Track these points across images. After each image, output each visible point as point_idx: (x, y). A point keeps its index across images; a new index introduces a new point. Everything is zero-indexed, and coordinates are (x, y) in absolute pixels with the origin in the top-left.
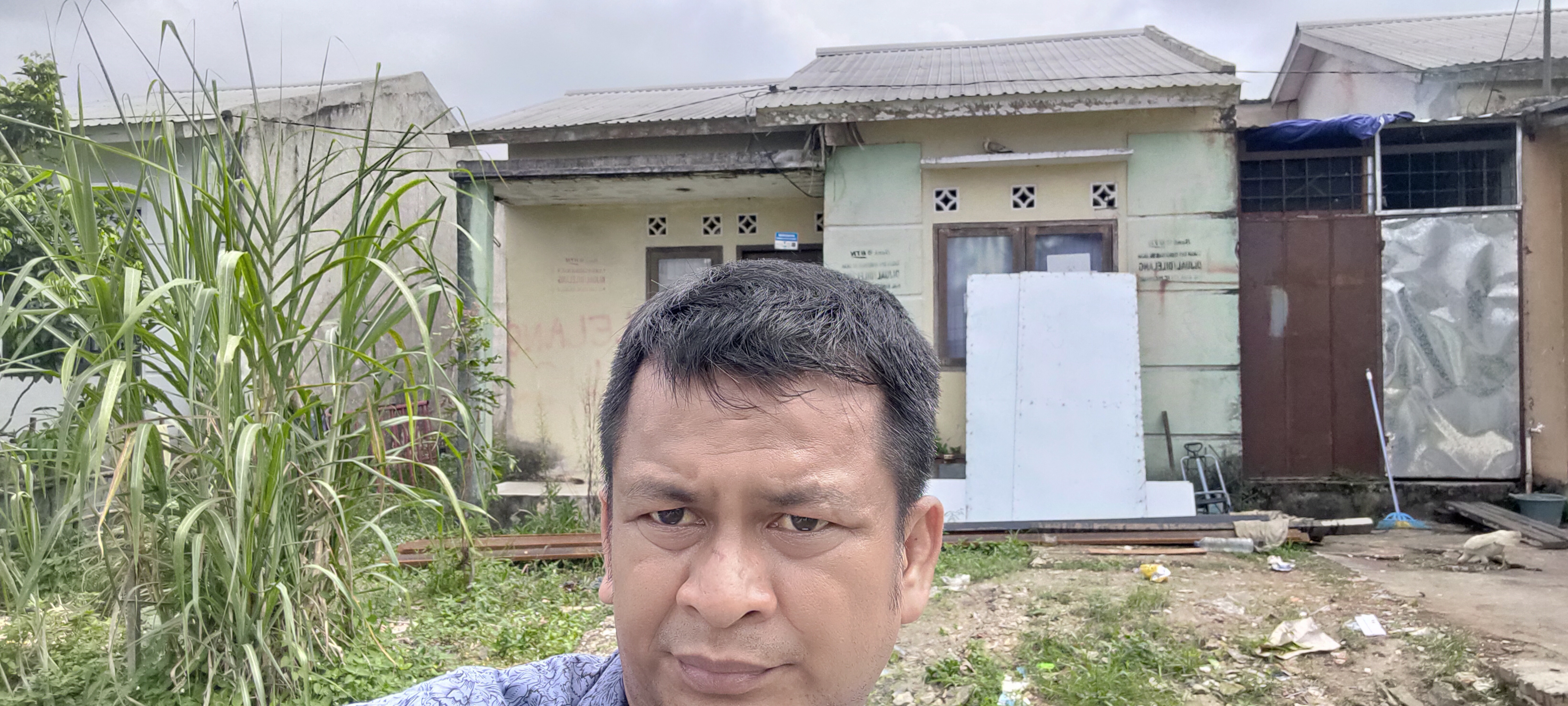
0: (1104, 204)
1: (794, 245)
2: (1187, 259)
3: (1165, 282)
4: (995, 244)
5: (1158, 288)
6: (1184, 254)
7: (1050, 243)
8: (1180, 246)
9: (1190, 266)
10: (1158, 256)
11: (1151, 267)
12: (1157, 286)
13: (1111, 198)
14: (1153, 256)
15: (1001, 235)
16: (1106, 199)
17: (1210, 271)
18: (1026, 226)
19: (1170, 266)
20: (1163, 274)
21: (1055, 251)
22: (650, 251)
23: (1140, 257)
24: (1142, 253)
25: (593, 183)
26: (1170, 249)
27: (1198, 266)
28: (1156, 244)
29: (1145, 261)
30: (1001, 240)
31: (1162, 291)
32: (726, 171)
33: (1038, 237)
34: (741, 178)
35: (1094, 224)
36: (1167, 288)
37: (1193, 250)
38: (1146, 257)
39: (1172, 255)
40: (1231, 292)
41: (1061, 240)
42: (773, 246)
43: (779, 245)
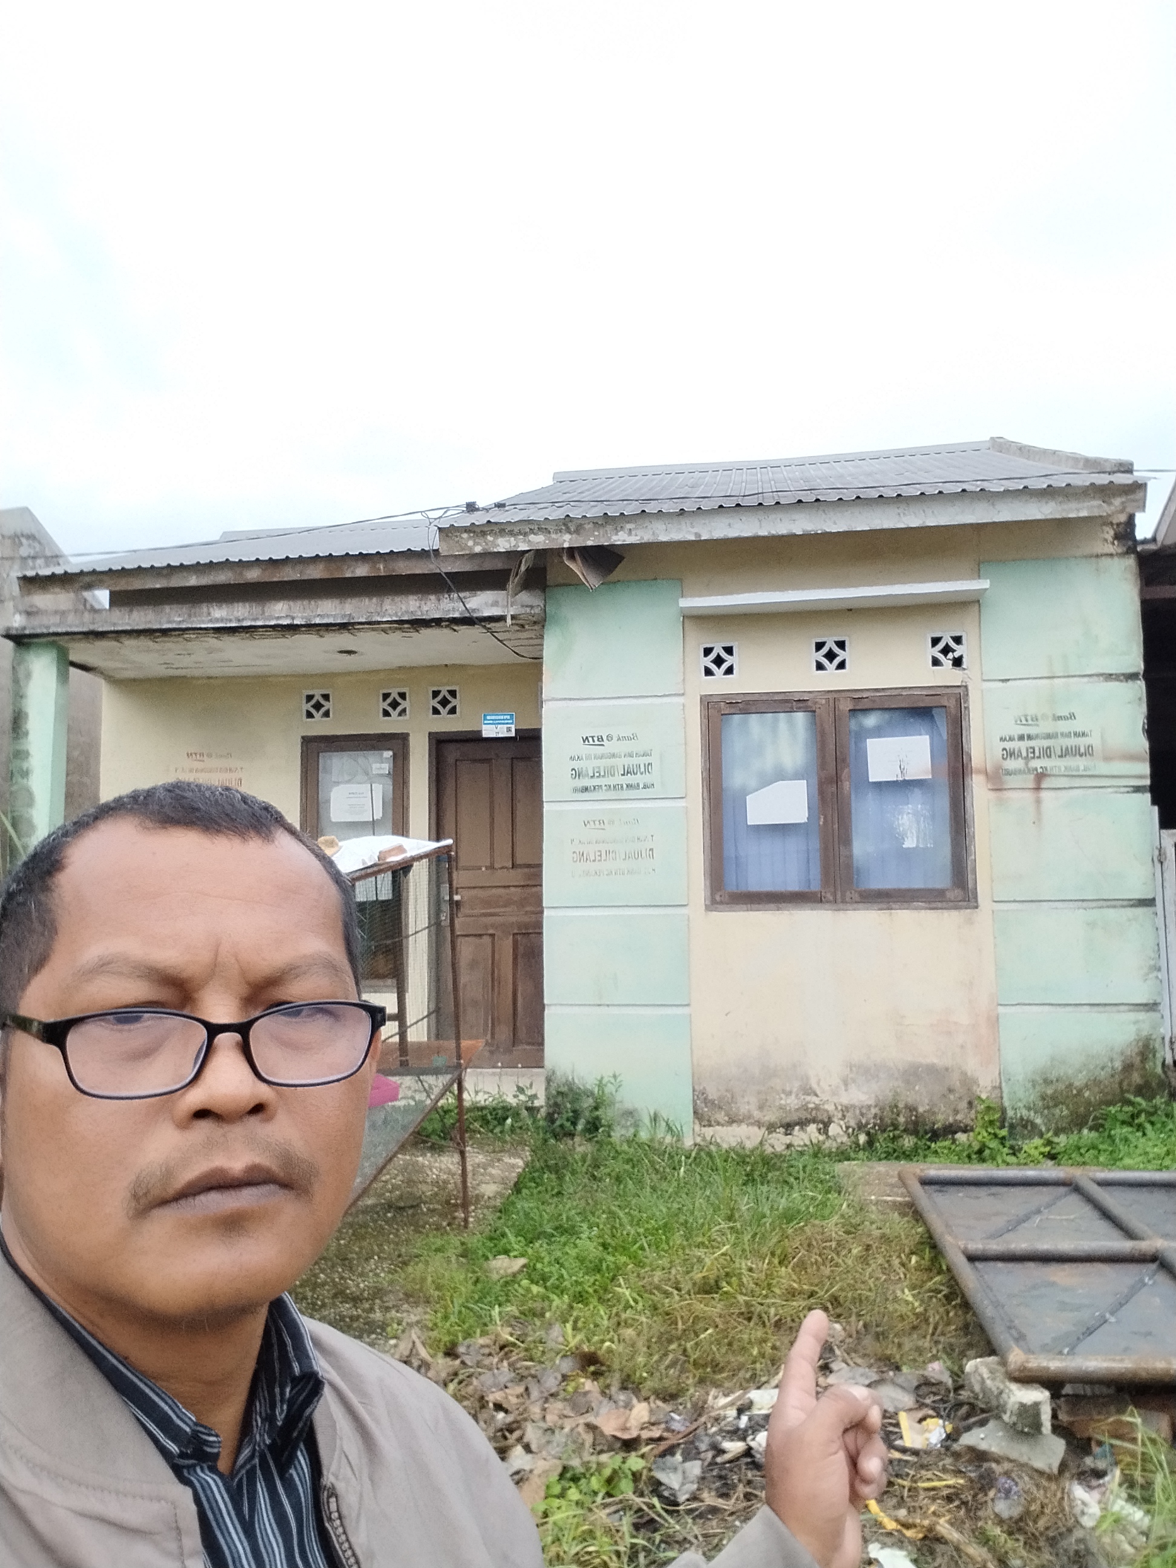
0: (947, 662)
1: (509, 730)
2: (1072, 742)
3: (1040, 776)
4: (791, 724)
5: (1031, 784)
6: (1068, 735)
7: (871, 721)
8: (1061, 723)
9: (1075, 752)
10: (1030, 737)
11: (1020, 755)
12: (1029, 781)
13: (956, 655)
14: (1021, 738)
15: (799, 710)
16: (950, 655)
17: (1107, 759)
18: (835, 696)
19: (1047, 753)
20: (1037, 764)
21: (878, 732)
22: (307, 741)
23: (1002, 739)
24: (1006, 733)
25: (212, 641)
26: (1046, 726)
27: (1089, 752)
28: (1027, 720)
29: (1008, 745)
30: (800, 717)
31: (1038, 789)
32: (401, 622)
33: (853, 711)
34: (425, 632)
35: (935, 692)
36: (1045, 784)
37: (1079, 729)
38: (1011, 739)
39: (1049, 736)
40: (1138, 789)
41: (887, 716)
42: (480, 732)
43: (489, 731)
